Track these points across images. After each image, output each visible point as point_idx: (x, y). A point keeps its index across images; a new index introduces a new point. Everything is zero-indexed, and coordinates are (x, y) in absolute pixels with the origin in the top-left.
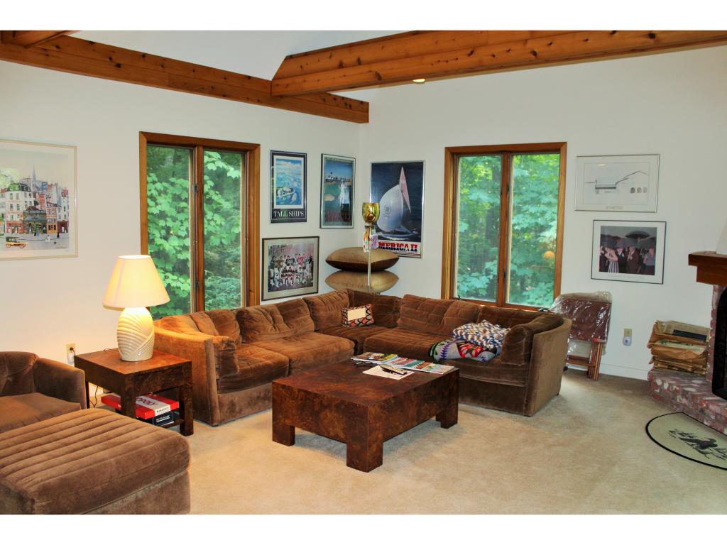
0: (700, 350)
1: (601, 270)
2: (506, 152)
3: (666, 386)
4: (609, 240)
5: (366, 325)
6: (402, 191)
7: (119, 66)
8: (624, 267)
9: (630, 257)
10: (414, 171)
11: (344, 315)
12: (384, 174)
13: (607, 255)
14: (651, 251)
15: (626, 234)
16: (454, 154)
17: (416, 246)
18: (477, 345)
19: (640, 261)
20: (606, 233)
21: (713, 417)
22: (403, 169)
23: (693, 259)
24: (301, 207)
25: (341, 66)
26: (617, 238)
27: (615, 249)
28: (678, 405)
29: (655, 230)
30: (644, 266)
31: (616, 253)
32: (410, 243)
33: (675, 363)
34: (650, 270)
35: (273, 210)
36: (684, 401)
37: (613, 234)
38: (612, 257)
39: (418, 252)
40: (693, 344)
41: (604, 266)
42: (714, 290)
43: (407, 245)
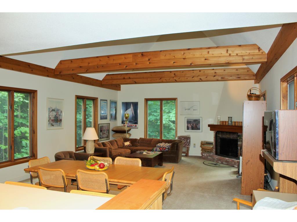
0: (212, 146)
1: (187, 129)
2: (161, 100)
3: (205, 155)
4: (189, 122)
5: (130, 146)
6: (132, 110)
7: (73, 78)
8: (193, 128)
9: (194, 126)
10: (135, 105)
11: (124, 144)
12: (126, 105)
13: (189, 126)
14: (199, 124)
15: (193, 120)
16: (147, 100)
17: (136, 125)
18: (164, 147)
19: (197, 127)
20: (188, 120)
21: (216, 160)
22: (132, 104)
23: (209, 126)
24: (106, 115)
25: (124, 78)
26: (191, 122)
27: (190, 124)
28: (208, 159)
29: (199, 119)
30: (198, 128)
31: (191, 125)
32: (134, 125)
33: (207, 150)
34: (199, 129)
35: (101, 116)
36: (210, 158)
37: (190, 121)
38: (190, 126)
39: (137, 127)
40: (210, 145)
41: (188, 128)
42: (214, 132)
43: (133, 125)
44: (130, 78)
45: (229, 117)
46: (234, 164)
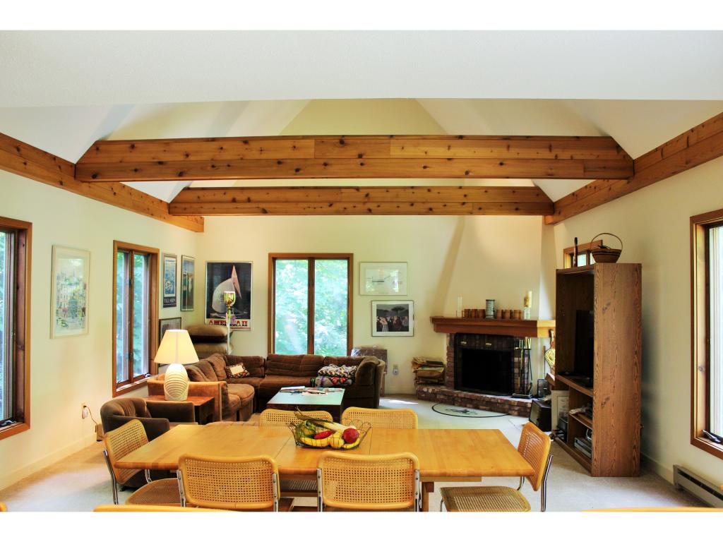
0: (441, 370)
1: (378, 331)
2: (312, 259)
4: (381, 313)
5: (245, 377)
6: (234, 283)
7: (115, 194)
8: (391, 328)
9: (394, 322)
10: (244, 270)
11: (228, 372)
12: (219, 271)
13: (381, 322)
14: (406, 318)
15: (392, 308)
16: (273, 259)
17: (246, 322)
19: (401, 323)
20: (380, 308)
22: (234, 268)
23: (433, 320)
24: (174, 295)
25: (234, 201)
26: (386, 311)
27: (385, 318)
28: (440, 399)
29: (408, 305)
30: (403, 327)
31: (386, 320)
32: (241, 321)
33: (430, 380)
34: (406, 329)
35: (164, 298)
37: (384, 309)
38: (384, 322)
39: (248, 326)
40: (434, 367)
41: (379, 328)
42: (447, 336)
43: (238, 322)
44: (249, 200)
45: (487, 300)
46: (510, 409)
